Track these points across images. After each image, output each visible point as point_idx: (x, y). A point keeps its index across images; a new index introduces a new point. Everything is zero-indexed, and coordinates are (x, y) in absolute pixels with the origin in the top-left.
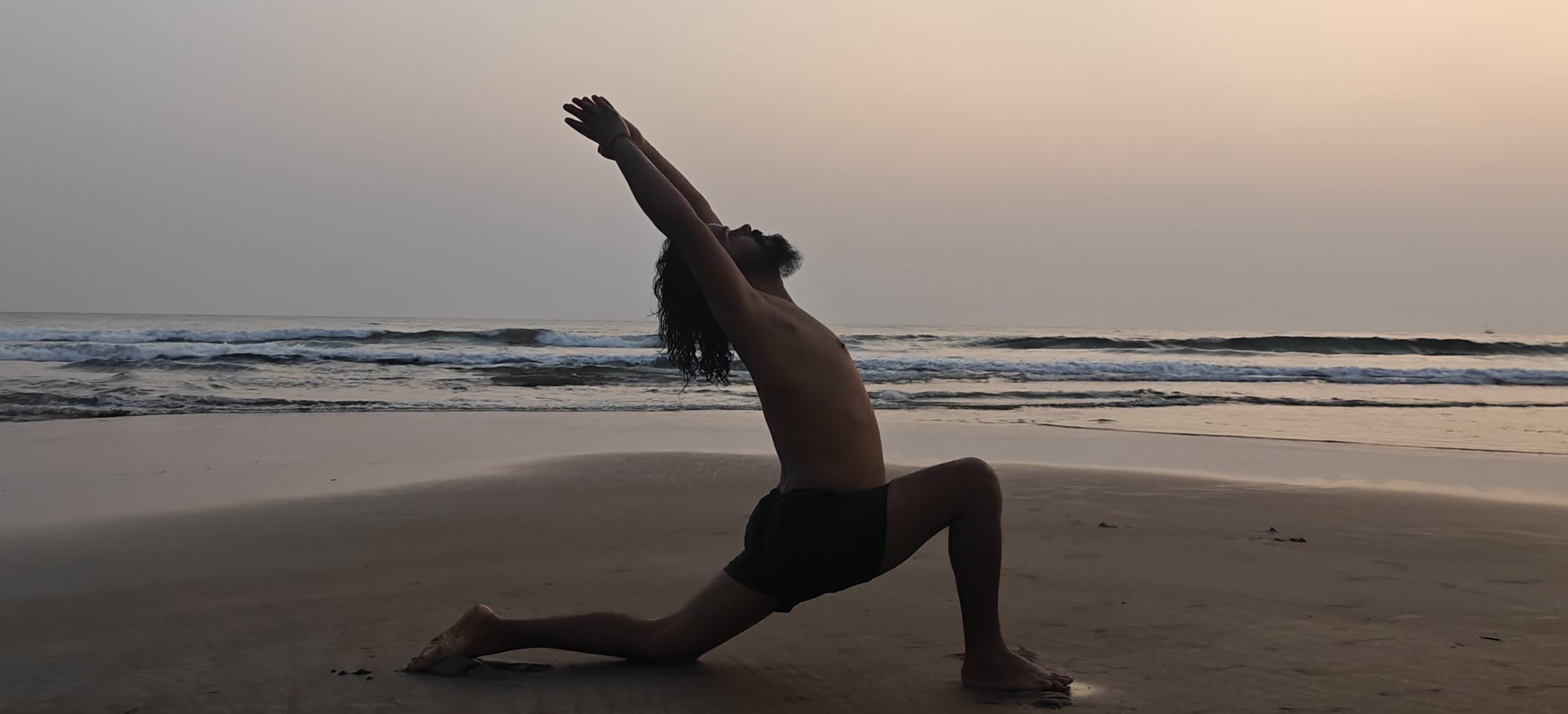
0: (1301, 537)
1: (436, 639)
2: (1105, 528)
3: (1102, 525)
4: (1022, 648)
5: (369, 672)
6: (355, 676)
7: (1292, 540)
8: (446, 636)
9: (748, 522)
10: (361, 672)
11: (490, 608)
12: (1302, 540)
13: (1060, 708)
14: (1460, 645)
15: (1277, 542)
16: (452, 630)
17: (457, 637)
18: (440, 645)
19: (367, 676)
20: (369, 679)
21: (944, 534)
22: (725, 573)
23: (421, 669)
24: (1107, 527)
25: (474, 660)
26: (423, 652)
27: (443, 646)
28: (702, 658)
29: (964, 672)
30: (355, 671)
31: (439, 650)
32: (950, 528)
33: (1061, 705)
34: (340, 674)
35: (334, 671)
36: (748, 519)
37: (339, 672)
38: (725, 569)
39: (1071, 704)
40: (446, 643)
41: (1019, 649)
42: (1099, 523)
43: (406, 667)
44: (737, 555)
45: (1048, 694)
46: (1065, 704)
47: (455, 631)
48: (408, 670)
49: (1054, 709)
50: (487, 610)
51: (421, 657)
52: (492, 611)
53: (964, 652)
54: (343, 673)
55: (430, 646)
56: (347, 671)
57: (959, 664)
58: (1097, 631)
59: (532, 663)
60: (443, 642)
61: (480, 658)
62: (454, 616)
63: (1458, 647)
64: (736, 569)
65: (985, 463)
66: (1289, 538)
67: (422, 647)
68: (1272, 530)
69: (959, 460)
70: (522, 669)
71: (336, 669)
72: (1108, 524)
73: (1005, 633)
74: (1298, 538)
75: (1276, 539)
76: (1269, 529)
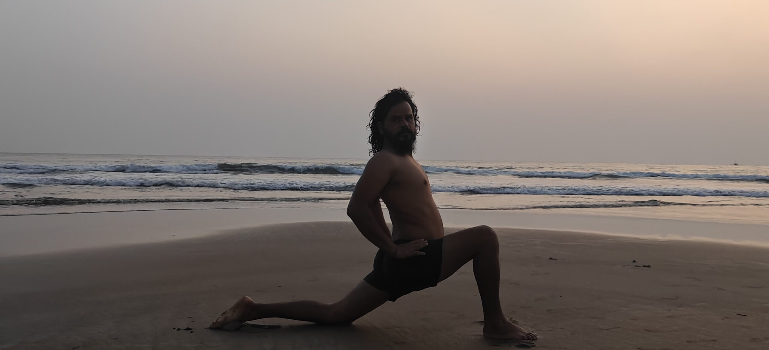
0: (649, 265)
1: (224, 313)
2: (552, 260)
3: (551, 259)
4: (511, 319)
5: (192, 329)
6: (185, 330)
7: (644, 266)
8: (228, 312)
9: (375, 256)
10: (188, 329)
11: (251, 298)
12: (649, 266)
13: (529, 348)
14: (726, 318)
15: (636, 267)
16: (231, 309)
17: (234, 312)
18: (226, 316)
19: (191, 331)
20: (192, 332)
21: (471, 262)
22: (364, 280)
23: (217, 327)
24: (552, 259)
25: (243, 323)
26: (218, 319)
27: (227, 316)
28: (354, 323)
29: (484, 330)
30: (185, 328)
31: (226, 318)
32: (474, 260)
33: (530, 347)
34: (177, 330)
35: (174, 329)
36: (376, 255)
37: (176, 329)
38: (364, 279)
39: (535, 346)
40: (229, 315)
41: (510, 319)
42: (549, 258)
43: (209, 326)
44: (370, 272)
45: (524, 341)
46: (532, 346)
47: (234, 309)
48: (211, 328)
49: (527, 348)
50: (249, 299)
51: (217, 322)
52: (251, 300)
53: (483, 320)
54: (179, 329)
55: (221, 316)
56: (180, 329)
57: (482, 327)
58: (548, 311)
59: (271, 325)
60: (227, 314)
61: (245, 322)
62: (233, 302)
63: (725, 319)
64: (369, 279)
65: (490, 228)
66: (642, 266)
67: (217, 317)
68: (634, 261)
69: (478, 227)
70: (266, 328)
71: (175, 327)
72: (553, 258)
73: (504, 311)
74: (647, 265)
75: (636, 266)
76: (633, 261)
